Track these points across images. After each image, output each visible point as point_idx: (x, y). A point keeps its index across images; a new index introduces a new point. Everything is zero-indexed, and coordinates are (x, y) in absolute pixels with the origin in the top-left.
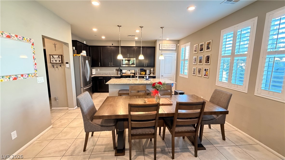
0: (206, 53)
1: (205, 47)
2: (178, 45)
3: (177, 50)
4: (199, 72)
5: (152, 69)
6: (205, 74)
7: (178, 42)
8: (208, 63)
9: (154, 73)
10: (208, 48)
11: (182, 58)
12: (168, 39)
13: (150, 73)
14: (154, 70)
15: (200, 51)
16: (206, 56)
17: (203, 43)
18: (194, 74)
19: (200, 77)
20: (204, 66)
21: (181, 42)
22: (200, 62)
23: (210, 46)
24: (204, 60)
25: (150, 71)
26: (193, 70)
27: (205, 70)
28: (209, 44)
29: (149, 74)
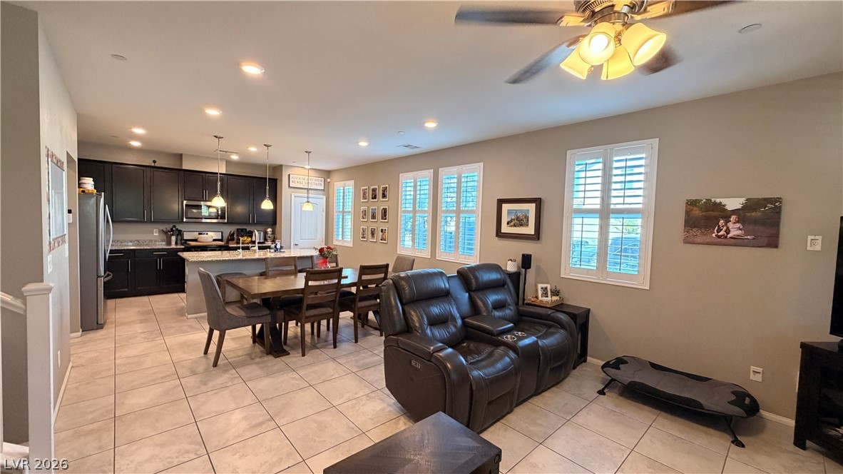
0: (380, 204)
1: (379, 194)
2: (329, 180)
3: (327, 190)
4: (373, 234)
5: (269, 230)
6: (382, 236)
7: (328, 173)
8: (386, 219)
9: (274, 238)
10: (384, 196)
11: (337, 207)
12: (307, 167)
13: (265, 240)
14: (273, 232)
15: (372, 198)
16: (382, 208)
17: (377, 187)
18: (363, 237)
19: (374, 244)
20: (379, 224)
21: (335, 177)
22: (374, 217)
23: (387, 194)
24: (379, 215)
25: (266, 233)
26: (361, 231)
27: (382, 230)
28: (385, 190)
29: (262, 241)
